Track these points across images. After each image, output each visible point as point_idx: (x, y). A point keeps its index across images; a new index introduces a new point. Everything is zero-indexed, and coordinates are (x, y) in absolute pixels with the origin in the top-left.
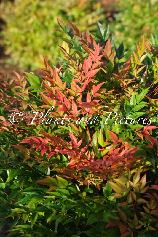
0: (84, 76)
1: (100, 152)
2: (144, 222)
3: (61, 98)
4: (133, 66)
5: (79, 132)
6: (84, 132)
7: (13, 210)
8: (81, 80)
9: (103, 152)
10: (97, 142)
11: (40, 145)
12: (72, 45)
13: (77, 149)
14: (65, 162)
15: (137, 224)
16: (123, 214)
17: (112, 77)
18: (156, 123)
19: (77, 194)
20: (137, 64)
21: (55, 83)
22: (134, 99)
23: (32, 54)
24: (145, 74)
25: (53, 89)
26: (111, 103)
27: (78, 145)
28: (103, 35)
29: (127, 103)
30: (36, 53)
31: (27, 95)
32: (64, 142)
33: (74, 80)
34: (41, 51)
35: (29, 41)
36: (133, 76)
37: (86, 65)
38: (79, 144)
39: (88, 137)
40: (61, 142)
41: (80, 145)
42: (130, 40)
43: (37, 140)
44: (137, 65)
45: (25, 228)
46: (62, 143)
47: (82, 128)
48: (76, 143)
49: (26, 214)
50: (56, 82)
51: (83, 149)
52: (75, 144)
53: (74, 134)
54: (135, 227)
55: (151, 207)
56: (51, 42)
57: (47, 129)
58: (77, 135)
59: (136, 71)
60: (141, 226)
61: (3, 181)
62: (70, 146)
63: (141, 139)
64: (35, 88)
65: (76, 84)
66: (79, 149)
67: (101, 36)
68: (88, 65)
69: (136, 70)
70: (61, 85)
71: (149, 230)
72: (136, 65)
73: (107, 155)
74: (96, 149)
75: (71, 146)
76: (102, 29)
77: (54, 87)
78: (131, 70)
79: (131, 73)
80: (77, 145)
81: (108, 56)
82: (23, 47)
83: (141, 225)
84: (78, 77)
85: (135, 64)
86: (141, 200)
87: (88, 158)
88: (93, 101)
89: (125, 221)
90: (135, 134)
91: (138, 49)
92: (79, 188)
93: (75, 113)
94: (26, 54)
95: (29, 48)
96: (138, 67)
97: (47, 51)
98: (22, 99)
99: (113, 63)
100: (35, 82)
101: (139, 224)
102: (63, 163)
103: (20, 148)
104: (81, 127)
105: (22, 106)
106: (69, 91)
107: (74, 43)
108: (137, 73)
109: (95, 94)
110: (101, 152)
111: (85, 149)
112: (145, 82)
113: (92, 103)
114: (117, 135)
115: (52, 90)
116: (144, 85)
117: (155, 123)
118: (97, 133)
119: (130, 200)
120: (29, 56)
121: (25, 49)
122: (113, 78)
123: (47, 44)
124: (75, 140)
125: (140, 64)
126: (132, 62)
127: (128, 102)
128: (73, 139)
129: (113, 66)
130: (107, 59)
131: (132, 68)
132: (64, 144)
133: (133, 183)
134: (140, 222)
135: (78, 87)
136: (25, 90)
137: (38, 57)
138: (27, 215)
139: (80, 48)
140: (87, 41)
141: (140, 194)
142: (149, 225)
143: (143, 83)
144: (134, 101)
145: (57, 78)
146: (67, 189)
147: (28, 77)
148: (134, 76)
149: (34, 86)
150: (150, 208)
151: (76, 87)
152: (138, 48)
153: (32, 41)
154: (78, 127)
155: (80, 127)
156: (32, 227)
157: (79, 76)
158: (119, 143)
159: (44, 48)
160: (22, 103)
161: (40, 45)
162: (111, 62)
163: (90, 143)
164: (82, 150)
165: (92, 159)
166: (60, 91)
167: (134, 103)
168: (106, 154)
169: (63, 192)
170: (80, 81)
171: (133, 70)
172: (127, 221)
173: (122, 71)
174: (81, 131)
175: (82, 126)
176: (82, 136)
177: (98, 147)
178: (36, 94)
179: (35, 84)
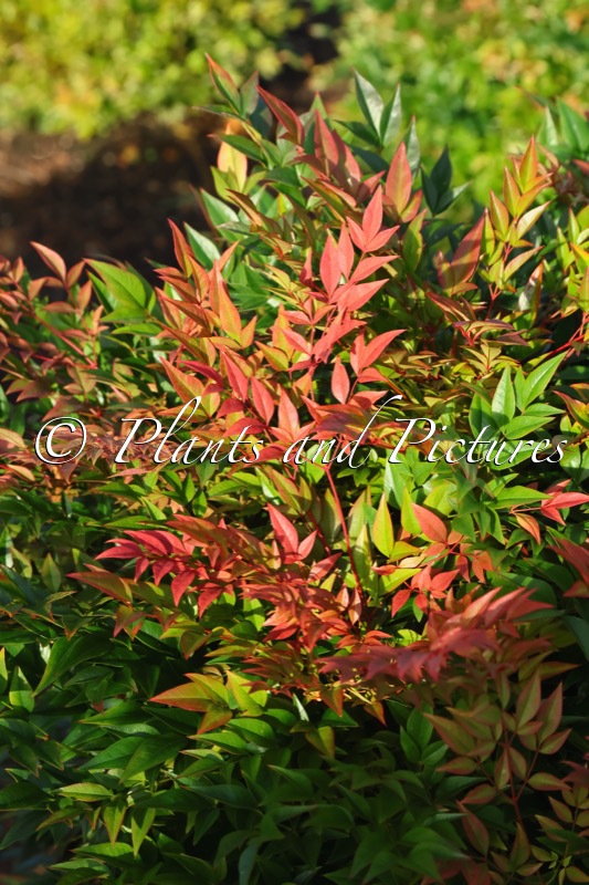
0: (322, 304)
1: (379, 575)
2: (548, 851)
3: (240, 384)
4: (490, 247)
5: (301, 500)
6: (318, 499)
7: (66, 790)
8: (313, 314)
9: (392, 576)
10: (367, 540)
11: (165, 559)
12: (266, 163)
13: (298, 566)
14: (252, 613)
15: (524, 857)
16: (475, 825)
17: (415, 289)
18: (580, 470)
19: (300, 735)
20: (507, 239)
21: (213, 322)
22: (507, 392)
23: (42, 74)
24: (534, 279)
25: (207, 344)
26: (425, 404)
27: (300, 552)
28: (377, 124)
29: (479, 403)
30: (58, 70)
31: (93, 336)
32: (252, 543)
33: (286, 316)
34: (77, 61)
35: (32, 23)
36: (490, 283)
37: (333, 263)
38: (305, 551)
39: (333, 514)
40: (240, 545)
41: (308, 552)
42: (417, 43)
43: (155, 542)
44: (507, 244)
45: (111, 855)
46: (246, 550)
47: (311, 482)
48: (295, 547)
49: (114, 804)
50: (216, 320)
51: (320, 566)
52: (291, 548)
53: (283, 507)
54: (519, 867)
55: (576, 802)
56: (115, 29)
57: (180, 485)
58: (292, 512)
59: (502, 266)
60: (540, 865)
61: (26, 682)
62: (270, 557)
63: (535, 540)
64: (127, 319)
65: (293, 329)
66: (302, 564)
67: (369, 129)
68: (337, 263)
69: (501, 263)
70: (238, 331)
71: (566, 880)
72: (501, 245)
73: (407, 588)
74: (364, 563)
75: (276, 558)
76: (374, 103)
77: (212, 339)
78: (483, 264)
79: (483, 272)
80: (297, 554)
81: (399, 210)
82: (9, 45)
83: (539, 862)
84: (301, 303)
85: (497, 242)
86: (542, 780)
87: (340, 605)
88: (358, 395)
89: (485, 850)
90: (510, 518)
91: (511, 187)
92: (306, 708)
93: (290, 438)
94: (19, 72)
95: (33, 50)
96: (507, 252)
97: (101, 63)
98: (74, 353)
99: (419, 238)
100: (130, 296)
101: (532, 860)
102: (247, 619)
103: (99, 584)
104: (307, 480)
105: (78, 378)
106: (264, 352)
107: (271, 156)
108: (504, 275)
109: (364, 369)
110: (384, 577)
111: (325, 567)
112: (534, 306)
113: (353, 402)
114: (443, 518)
115: (204, 347)
116: (531, 317)
117: (576, 469)
118: (366, 501)
119: (503, 779)
120: (33, 80)
121: (18, 50)
122: (417, 294)
123: (101, 38)
124: (289, 532)
125: (516, 243)
126: (489, 233)
127: (484, 401)
128: (283, 531)
129: (420, 251)
130: (395, 218)
131: (487, 257)
132: (251, 553)
133: (517, 722)
134: (537, 852)
135: (300, 339)
136: (84, 316)
137: (68, 85)
138: (117, 810)
139: (295, 173)
140: (323, 156)
141: (540, 755)
142: (567, 861)
143: (526, 312)
144: (507, 400)
145: (221, 304)
146: (263, 718)
147: (104, 278)
148: (494, 285)
149: (125, 312)
150: (573, 803)
151: (292, 341)
152: (509, 182)
153: (44, 24)
154: (296, 482)
155: (303, 481)
156: (136, 853)
157: (303, 300)
158: (451, 546)
159: (91, 52)
160: (78, 369)
161: (73, 41)
162: (412, 235)
163: (339, 538)
164: (315, 570)
165: (354, 608)
166: (231, 352)
167: (506, 406)
168: (403, 587)
169: (248, 728)
170: (306, 318)
171: (490, 264)
172: (491, 848)
173: (451, 270)
174: (307, 495)
175: (309, 476)
176: (310, 512)
177: (369, 558)
178: (128, 338)
179: (126, 303)
